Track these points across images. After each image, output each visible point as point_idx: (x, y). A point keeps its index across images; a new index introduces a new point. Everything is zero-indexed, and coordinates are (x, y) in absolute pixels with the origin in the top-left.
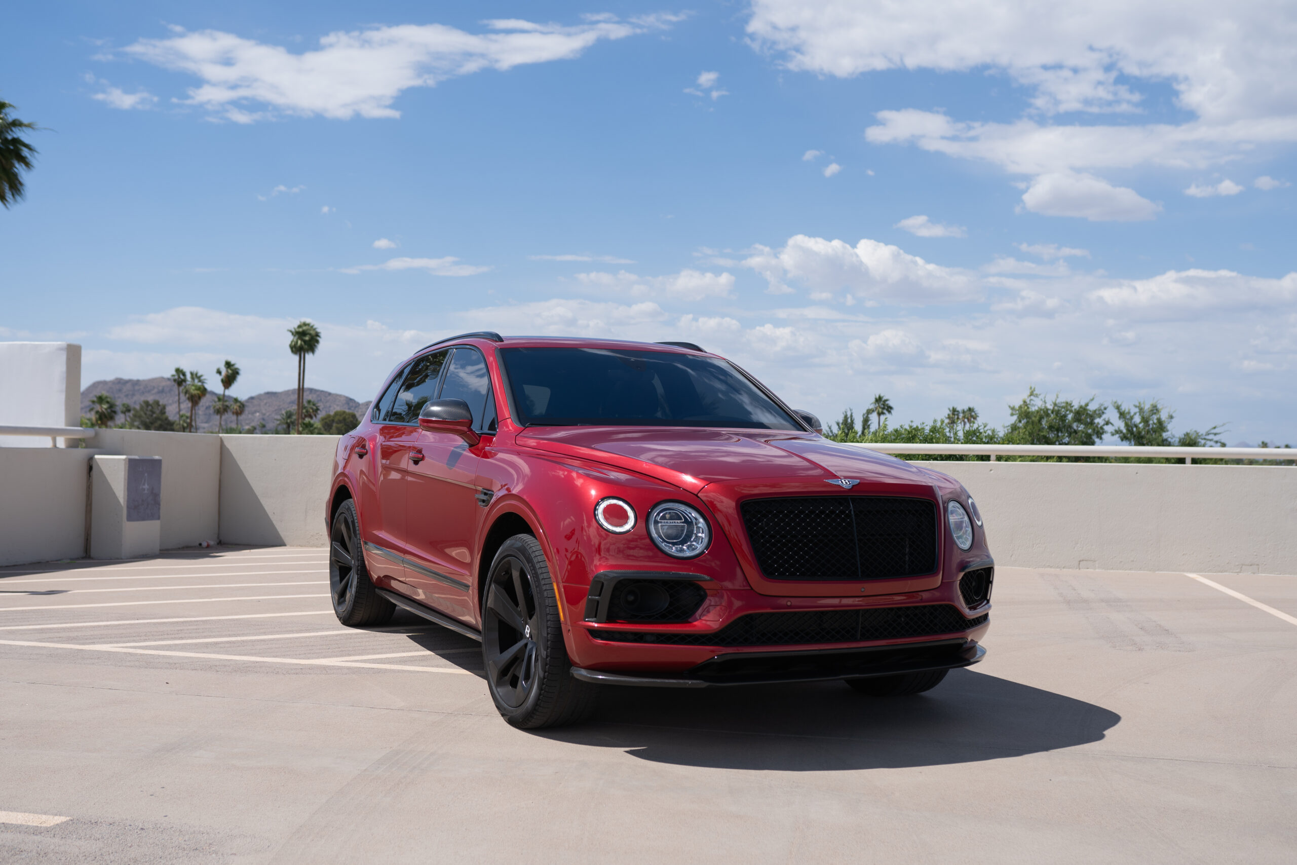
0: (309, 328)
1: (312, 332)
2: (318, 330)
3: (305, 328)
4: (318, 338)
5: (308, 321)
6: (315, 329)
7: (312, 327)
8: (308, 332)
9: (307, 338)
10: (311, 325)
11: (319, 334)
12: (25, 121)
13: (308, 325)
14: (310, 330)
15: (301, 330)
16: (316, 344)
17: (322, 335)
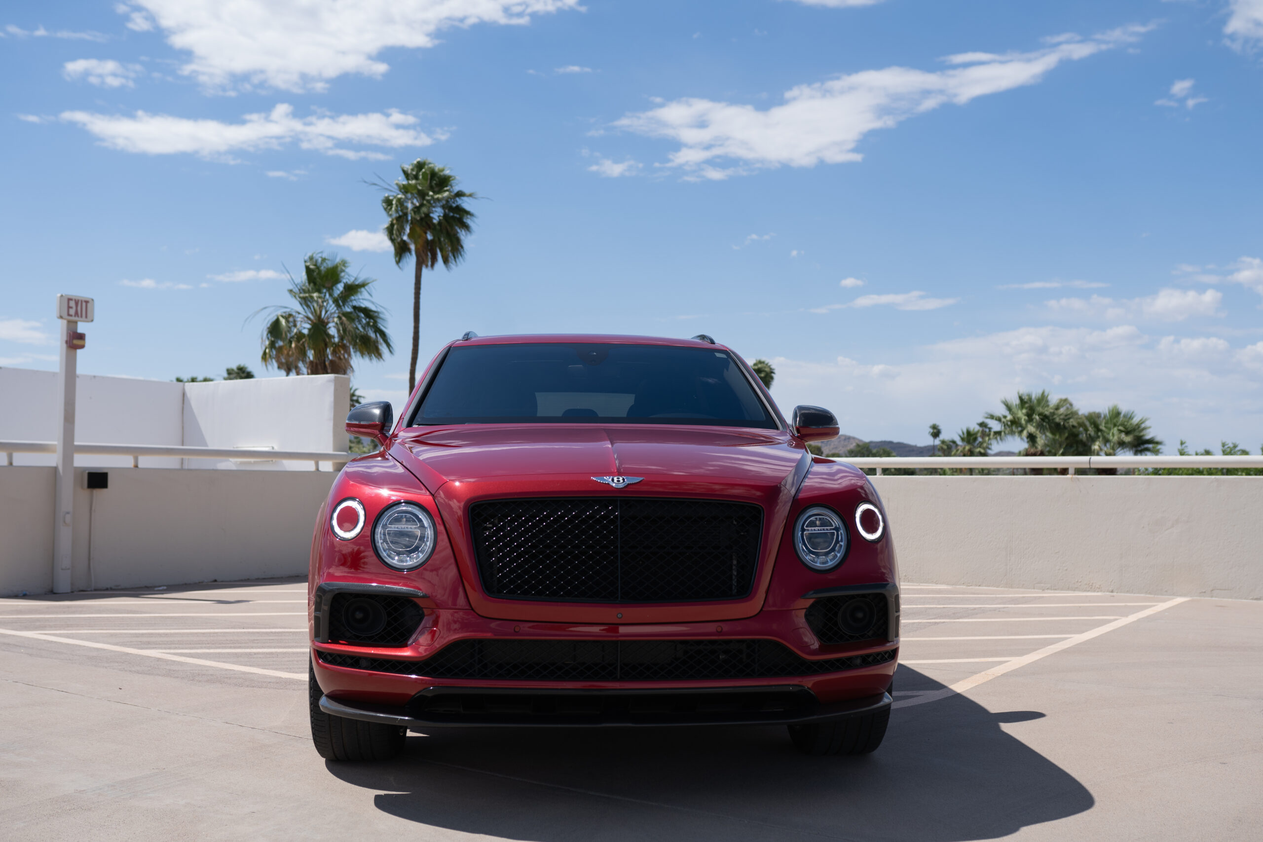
0: (764, 365)
1: (767, 370)
2: (773, 367)
3: (760, 366)
4: (773, 375)
5: (763, 359)
6: (769, 366)
7: (767, 364)
8: (763, 369)
9: (762, 375)
10: (766, 362)
11: (774, 371)
12: (467, 191)
13: (763, 363)
14: (765, 367)
15: (756, 367)
16: (771, 380)
17: (776, 371)
